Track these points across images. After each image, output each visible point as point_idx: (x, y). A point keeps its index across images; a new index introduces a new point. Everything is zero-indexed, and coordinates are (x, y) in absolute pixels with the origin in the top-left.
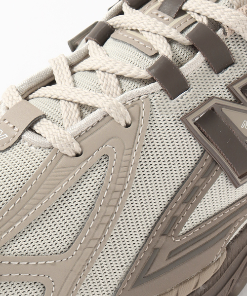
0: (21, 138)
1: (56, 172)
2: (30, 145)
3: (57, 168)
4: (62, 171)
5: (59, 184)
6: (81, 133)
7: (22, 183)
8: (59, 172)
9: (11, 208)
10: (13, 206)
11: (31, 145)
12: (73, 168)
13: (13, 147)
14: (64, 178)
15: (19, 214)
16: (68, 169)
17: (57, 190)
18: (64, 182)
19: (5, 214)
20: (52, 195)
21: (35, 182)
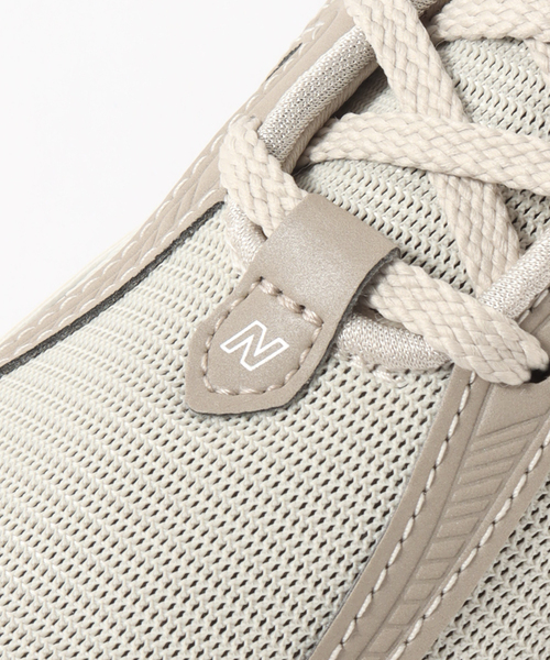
0: (335, 345)
1: (480, 450)
2: (371, 366)
3: (482, 436)
4: (499, 444)
5: (499, 489)
6: (534, 302)
7: (378, 513)
8: (490, 447)
9: (363, 610)
10: (368, 600)
11: (375, 367)
12: (534, 424)
13: (316, 384)
14: (513, 466)
15: (391, 621)
16: (517, 430)
17: (500, 515)
18: (512, 478)
19: (347, 636)
20: (487, 535)
21: (424, 505)
